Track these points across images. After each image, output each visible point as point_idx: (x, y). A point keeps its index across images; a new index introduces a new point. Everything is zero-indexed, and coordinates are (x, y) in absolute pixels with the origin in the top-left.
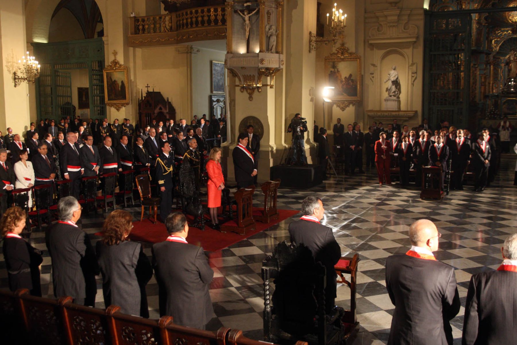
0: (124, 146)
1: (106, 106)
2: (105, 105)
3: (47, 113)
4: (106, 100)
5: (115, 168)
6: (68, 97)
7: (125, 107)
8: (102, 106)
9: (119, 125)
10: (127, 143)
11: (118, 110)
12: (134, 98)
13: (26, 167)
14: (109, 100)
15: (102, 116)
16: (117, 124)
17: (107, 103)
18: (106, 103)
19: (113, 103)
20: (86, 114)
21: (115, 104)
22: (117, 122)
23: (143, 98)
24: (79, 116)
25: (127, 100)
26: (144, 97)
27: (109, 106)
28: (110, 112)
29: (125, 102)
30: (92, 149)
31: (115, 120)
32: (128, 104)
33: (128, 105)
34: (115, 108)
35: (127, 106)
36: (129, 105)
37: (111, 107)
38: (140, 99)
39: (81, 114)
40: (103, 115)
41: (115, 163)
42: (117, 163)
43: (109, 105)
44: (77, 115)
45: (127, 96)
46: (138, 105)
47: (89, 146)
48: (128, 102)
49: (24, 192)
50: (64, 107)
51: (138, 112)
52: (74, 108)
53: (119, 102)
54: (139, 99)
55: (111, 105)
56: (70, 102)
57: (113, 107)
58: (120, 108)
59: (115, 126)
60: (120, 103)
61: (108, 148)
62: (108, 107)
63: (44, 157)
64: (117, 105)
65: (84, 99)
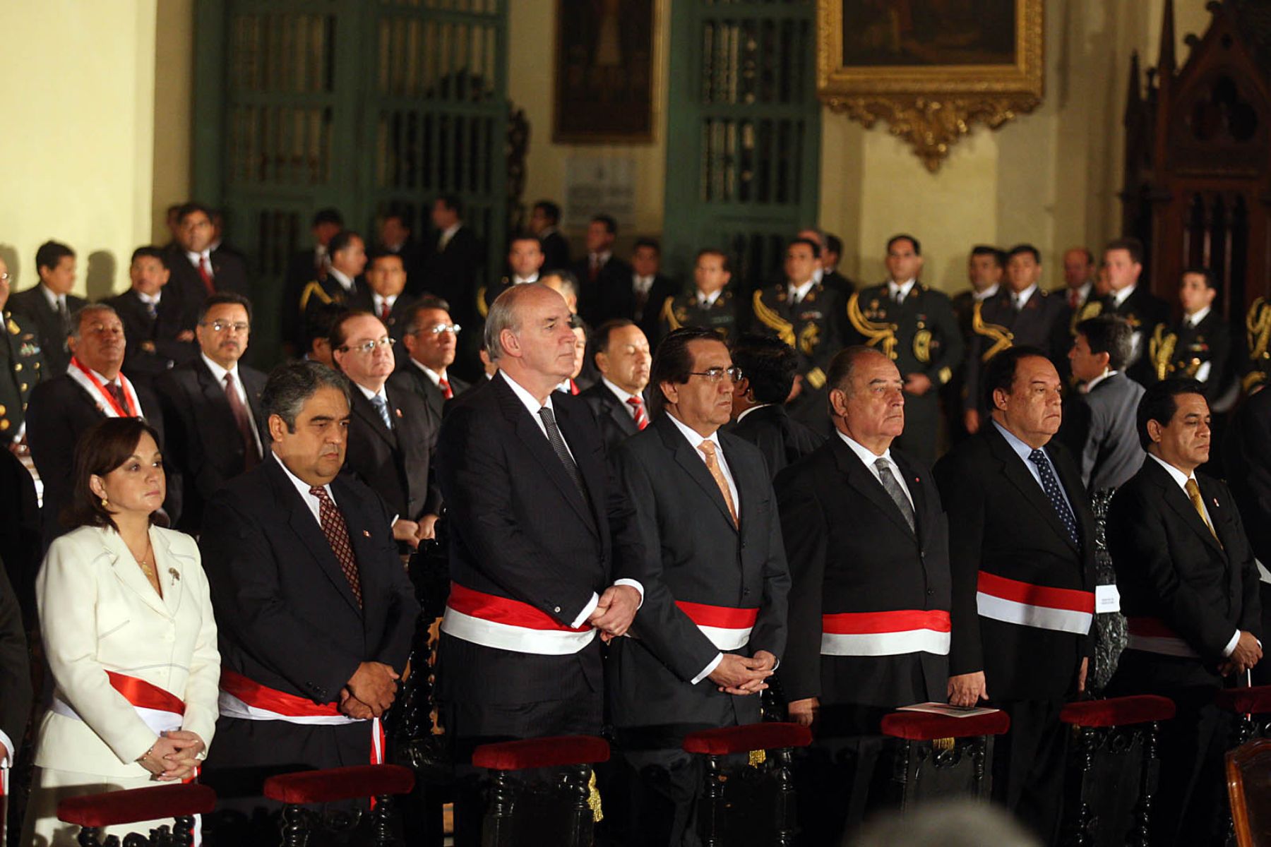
0: (1023, 450)
1: (817, 112)
2: (816, 103)
3: (280, 161)
4: (822, 62)
5: (920, 659)
6: (469, 28)
7: (995, 128)
8: (776, 112)
9: (922, 295)
10: (1054, 425)
11: (931, 158)
12: (1088, 47)
13: (155, 579)
14: (853, 55)
15: (773, 209)
16: (906, 288)
17: (828, 93)
18: (822, 84)
19: (888, 94)
20: (615, 191)
21: (908, 99)
22: (908, 264)
23: (1182, 54)
24: (550, 210)
25: (1022, 66)
26: (1190, 39)
27: (852, 118)
28: (854, 169)
29: (998, 87)
30: (720, 469)
31: (892, 242)
32: (1025, 104)
33: (1029, 110)
34: (908, 137)
35: (1022, 126)
36: (1035, 118)
37: (869, 126)
38: (1152, 57)
39: (574, 192)
40: (782, 198)
41: (926, 607)
42: (943, 616)
43: (845, 107)
44: (532, 194)
45: (1022, 23)
46: (1129, 121)
47: (694, 438)
48: (1035, 88)
49: (155, 824)
50: (428, 120)
51: (1118, 183)
52: (520, 125)
53: (950, 87)
54: (1135, 60)
55: (869, 108)
56: (490, 75)
57: (882, 126)
58: (950, 137)
59: (888, 303)
60: (954, 95)
61: (868, 458)
62: (833, 129)
63: (313, 504)
64: (922, 113)
65: (608, 51)
